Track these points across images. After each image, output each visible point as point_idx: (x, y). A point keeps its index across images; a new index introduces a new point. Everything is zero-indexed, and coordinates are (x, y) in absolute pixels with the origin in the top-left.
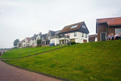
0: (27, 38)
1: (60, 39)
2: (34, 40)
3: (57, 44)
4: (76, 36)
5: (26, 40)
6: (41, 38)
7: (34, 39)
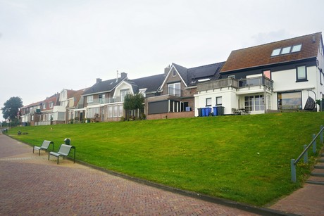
0: (68, 91)
1: (244, 91)
2: (100, 97)
3: (233, 109)
4: (305, 80)
5: (63, 99)
6: (136, 90)
7: (104, 96)
